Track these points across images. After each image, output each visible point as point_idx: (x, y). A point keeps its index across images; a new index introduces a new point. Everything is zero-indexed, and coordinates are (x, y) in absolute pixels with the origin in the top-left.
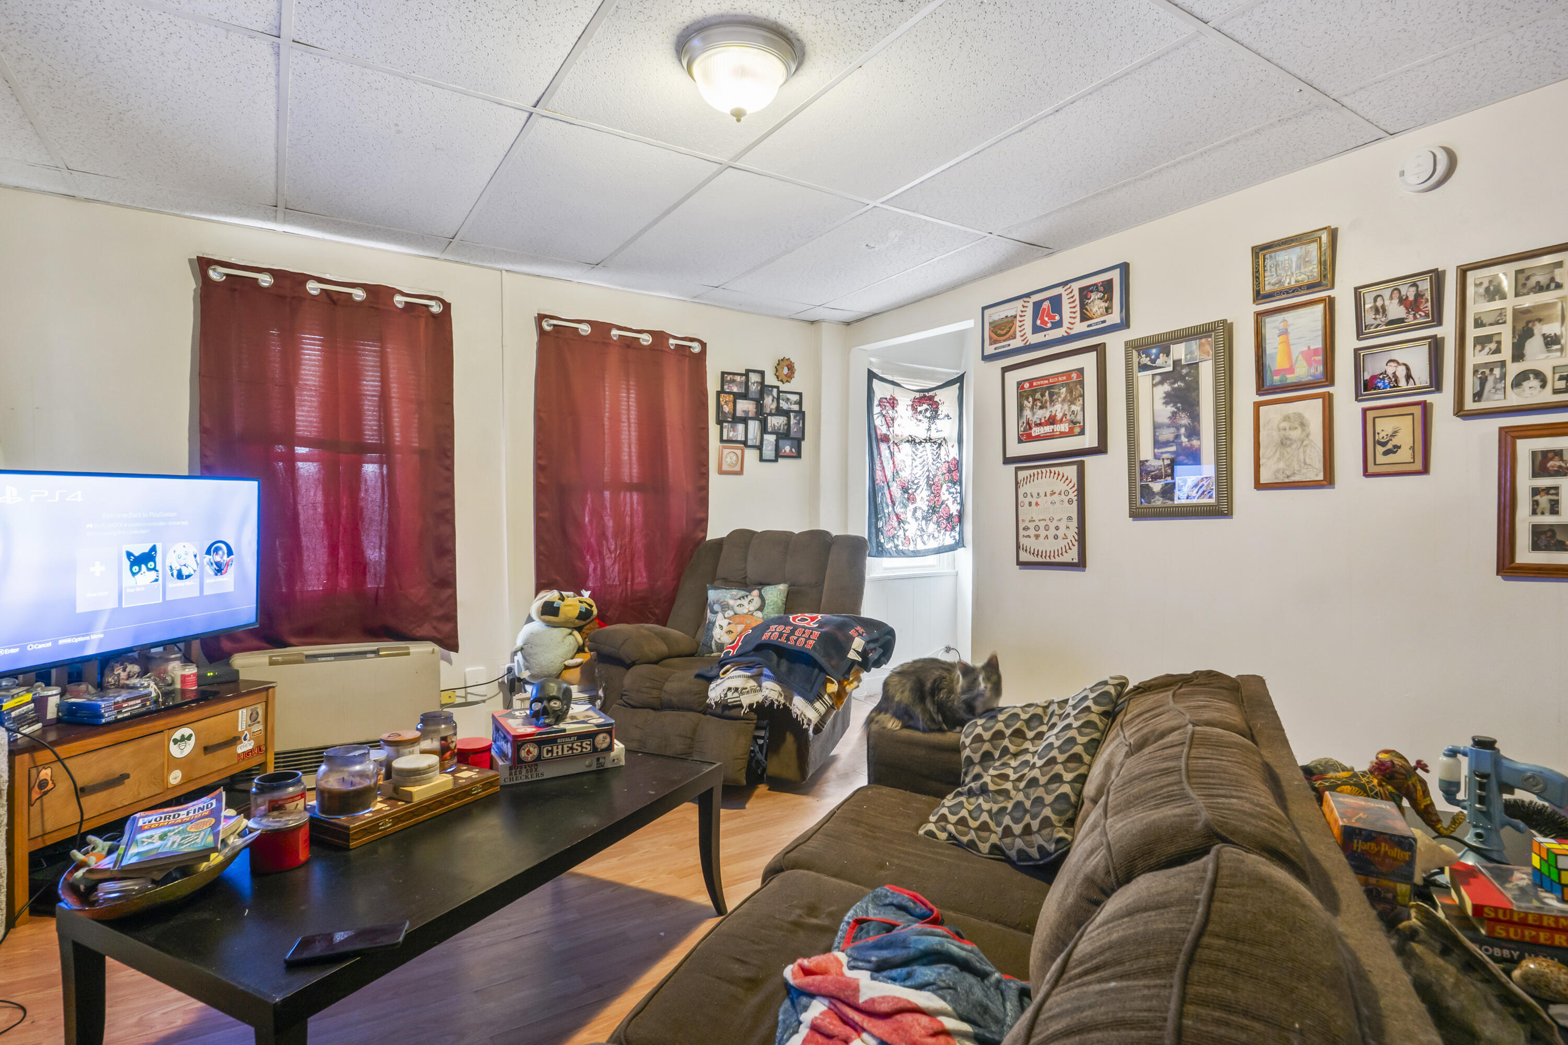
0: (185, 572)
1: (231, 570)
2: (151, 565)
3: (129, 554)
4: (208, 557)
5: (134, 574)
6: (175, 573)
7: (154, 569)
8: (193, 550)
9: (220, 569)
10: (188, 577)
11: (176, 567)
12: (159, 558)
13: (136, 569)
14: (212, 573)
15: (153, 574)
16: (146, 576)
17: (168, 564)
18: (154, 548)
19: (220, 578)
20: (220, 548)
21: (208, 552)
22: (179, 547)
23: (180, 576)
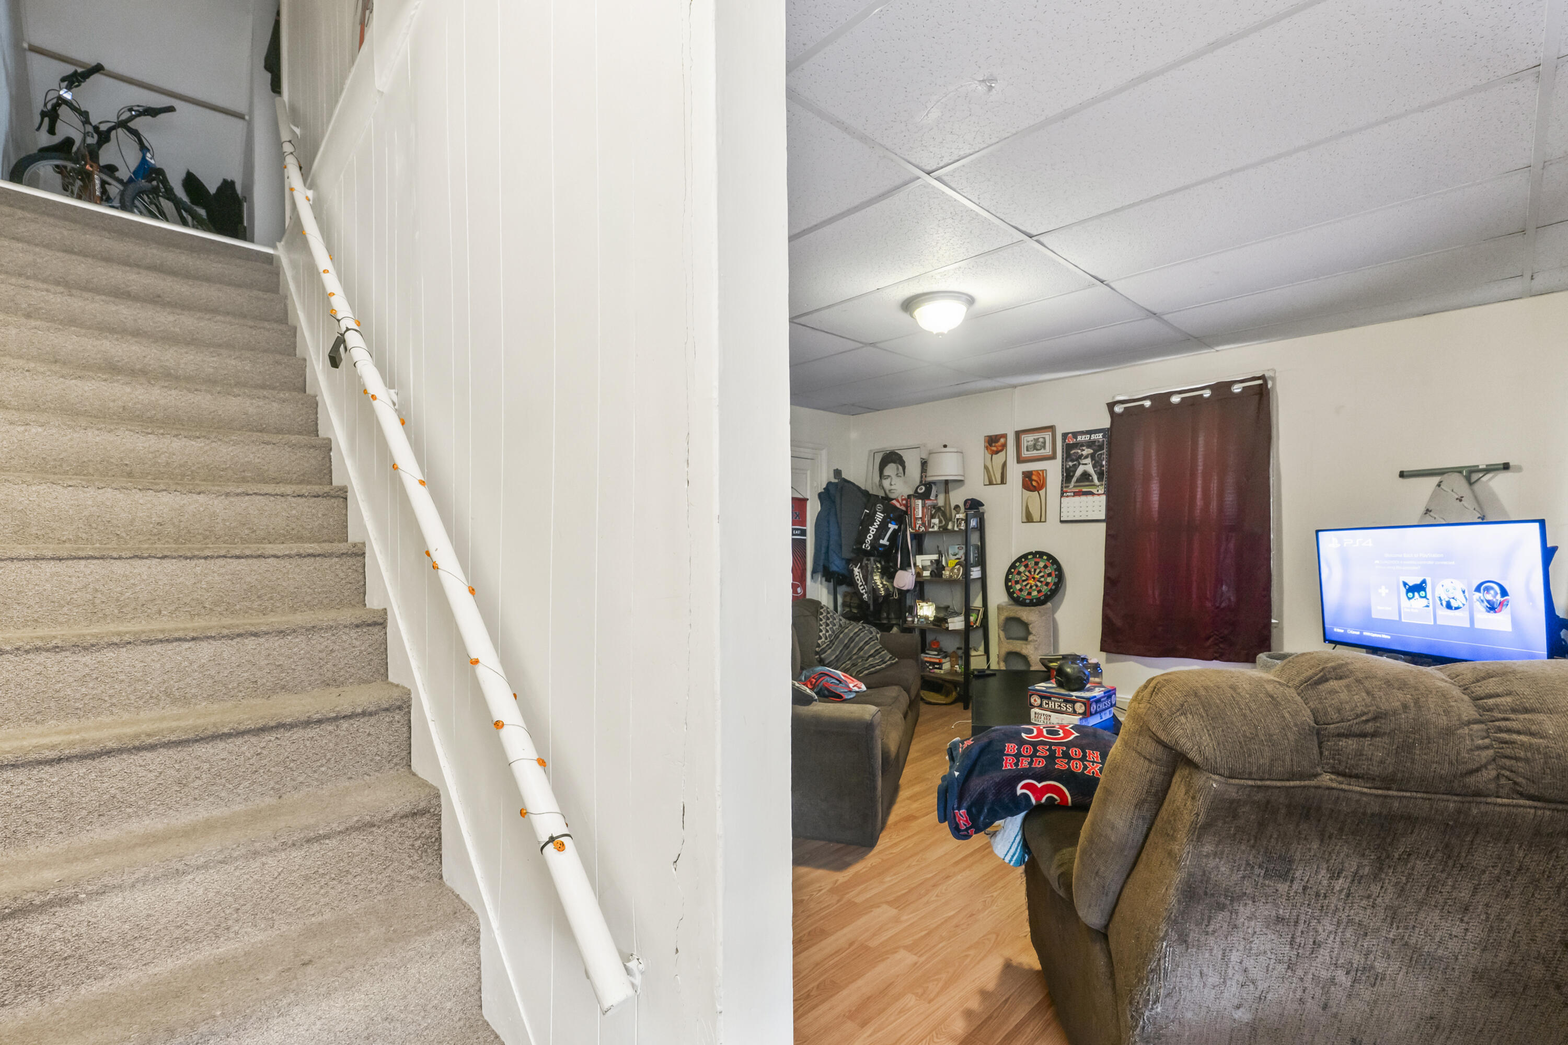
0: (1454, 604)
1: (1506, 611)
2: (1422, 593)
3: (1405, 584)
4: (1477, 595)
5: (1409, 599)
6: (1444, 604)
7: (1425, 597)
8: (1460, 585)
9: (1492, 608)
10: (1457, 608)
11: (1445, 598)
12: (1429, 589)
13: (1410, 595)
14: (1484, 610)
15: (1424, 601)
16: (1418, 602)
17: (1437, 595)
18: (1424, 582)
19: (1492, 615)
20: (1492, 588)
21: (1478, 589)
22: (1447, 582)
23: (1449, 606)
